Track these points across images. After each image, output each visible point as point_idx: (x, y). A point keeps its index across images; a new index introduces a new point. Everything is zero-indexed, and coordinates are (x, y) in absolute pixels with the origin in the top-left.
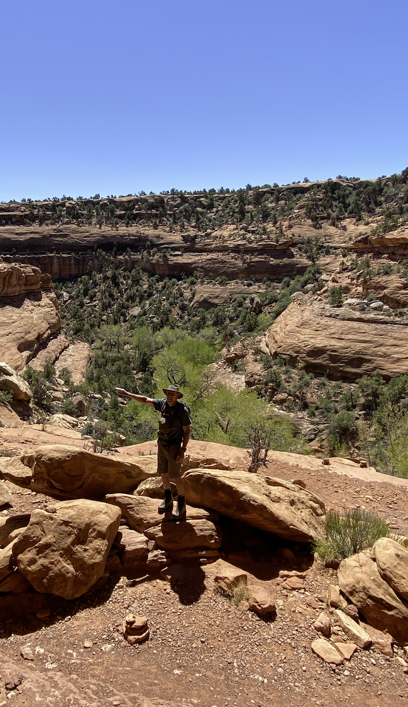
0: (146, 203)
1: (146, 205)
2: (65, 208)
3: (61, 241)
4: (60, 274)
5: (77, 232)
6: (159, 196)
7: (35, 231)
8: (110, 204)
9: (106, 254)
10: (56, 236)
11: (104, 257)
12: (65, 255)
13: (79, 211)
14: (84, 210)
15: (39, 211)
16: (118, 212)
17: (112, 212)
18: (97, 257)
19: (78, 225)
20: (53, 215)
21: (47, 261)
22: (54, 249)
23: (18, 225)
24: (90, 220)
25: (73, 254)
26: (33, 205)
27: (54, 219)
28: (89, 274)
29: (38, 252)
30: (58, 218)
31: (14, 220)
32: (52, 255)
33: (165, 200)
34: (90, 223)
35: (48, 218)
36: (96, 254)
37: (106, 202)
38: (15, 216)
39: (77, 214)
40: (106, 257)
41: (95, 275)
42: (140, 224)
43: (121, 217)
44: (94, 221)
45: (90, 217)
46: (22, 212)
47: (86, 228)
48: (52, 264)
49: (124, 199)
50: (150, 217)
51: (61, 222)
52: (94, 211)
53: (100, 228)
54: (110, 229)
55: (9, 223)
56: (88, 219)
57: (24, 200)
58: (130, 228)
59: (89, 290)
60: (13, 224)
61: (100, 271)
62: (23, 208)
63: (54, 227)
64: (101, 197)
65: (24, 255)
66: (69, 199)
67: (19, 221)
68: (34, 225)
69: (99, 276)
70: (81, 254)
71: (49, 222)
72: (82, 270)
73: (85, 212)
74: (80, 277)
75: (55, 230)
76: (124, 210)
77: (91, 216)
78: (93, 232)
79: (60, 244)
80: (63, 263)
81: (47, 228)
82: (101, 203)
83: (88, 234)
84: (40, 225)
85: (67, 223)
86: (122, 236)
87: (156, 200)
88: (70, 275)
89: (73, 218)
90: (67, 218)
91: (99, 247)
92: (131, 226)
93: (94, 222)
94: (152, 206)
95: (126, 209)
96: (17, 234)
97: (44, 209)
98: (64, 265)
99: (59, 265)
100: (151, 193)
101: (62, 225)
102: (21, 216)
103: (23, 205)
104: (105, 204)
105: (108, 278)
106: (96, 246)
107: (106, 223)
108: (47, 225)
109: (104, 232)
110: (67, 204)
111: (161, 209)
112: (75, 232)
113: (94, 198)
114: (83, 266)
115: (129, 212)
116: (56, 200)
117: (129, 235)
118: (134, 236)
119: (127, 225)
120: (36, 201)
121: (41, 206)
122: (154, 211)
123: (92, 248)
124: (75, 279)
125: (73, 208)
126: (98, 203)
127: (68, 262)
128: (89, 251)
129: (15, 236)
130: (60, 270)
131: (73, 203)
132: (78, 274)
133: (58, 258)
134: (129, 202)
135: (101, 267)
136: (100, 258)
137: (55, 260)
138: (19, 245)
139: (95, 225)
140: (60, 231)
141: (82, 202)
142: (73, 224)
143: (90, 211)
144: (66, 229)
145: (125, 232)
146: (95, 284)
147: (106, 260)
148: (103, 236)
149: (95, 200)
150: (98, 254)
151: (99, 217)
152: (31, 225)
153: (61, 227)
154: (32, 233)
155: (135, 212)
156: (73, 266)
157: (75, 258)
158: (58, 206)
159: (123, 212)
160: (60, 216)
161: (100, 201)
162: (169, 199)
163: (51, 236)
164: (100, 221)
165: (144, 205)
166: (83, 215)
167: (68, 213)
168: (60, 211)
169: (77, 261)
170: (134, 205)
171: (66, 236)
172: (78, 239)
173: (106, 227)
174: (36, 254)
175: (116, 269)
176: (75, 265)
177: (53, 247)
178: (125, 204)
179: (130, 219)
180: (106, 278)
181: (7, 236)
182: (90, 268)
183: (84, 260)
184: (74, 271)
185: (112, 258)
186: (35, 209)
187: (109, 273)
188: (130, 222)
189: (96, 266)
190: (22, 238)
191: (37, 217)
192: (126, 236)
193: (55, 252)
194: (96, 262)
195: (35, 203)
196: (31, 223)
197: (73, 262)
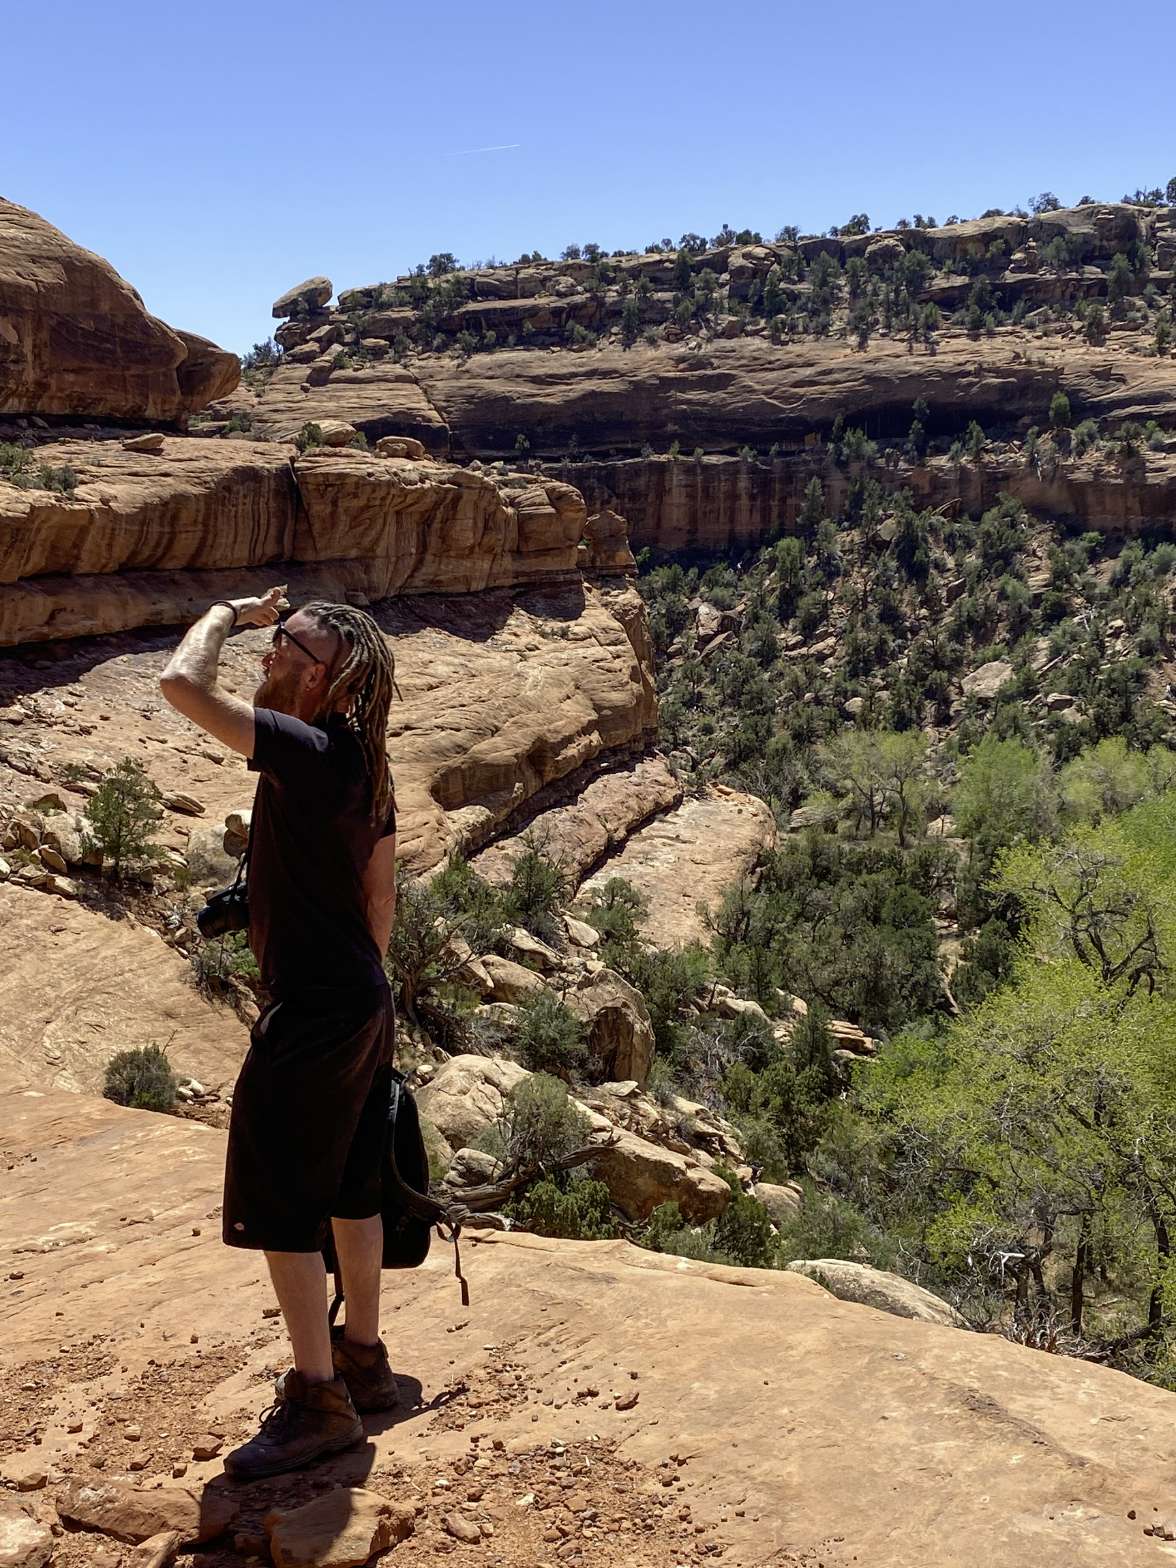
0: (1057, 240)
1: (1058, 249)
2: (725, 277)
3: (704, 404)
4: (693, 532)
5: (768, 366)
6: (1116, 210)
7: (605, 366)
8: (908, 248)
9: (881, 450)
10: (682, 384)
11: (871, 464)
12: (713, 459)
13: (782, 285)
14: (802, 279)
15: (625, 291)
16: (940, 281)
17: (916, 280)
18: (842, 464)
19: (775, 340)
20: (676, 302)
21: (641, 483)
22: (673, 436)
23: (544, 346)
24: (822, 318)
25: (747, 454)
26: (606, 267)
27: (681, 320)
28: (807, 532)
29: (611, 448)
30: (694, 315)
31: (529, 326)
32: (664, 458)
33: (1143, 224)
34: (823, 330)
35: (660, 315)
36: (839, 452)
37: (891, 242)
38: (533, 312)
39: (774, 294)
40: (881, 462)
41: (828, 536)
42: (1031, 327)
43: (949, 301)
44: (839, 318)
46: (560, 295)
47: (806, 347)
48: (662, 492)
49: (969, 230)
50: (1073, 298)
51: (709, 328)
52: (842, 281)
53: (862, 346)
54: (901, 347)
55: (511, 339)
56: (814, 313)
57: (573, 253)
58: (984, 344)
59: (801, 593)
60: (526, 342)
61: (852, 519)
62: (566, 281)
63: (680, 349)
64: (873, 225)
65: (557, 460)
66: (746, 238)
67: (548, 333)
68: (603, 343)
69: (844, 540)
70: (780, 454)
71: (660, 330)
72: (781, 515)
73: (804, 287)
74: (771, 543)
75: (681, 359)
76: (963, 273)
77: (825, 302)
78: (832, 364)
79: (697, 416)
80: (706, 490)
81: (651, 353)
82: (870, 248)
83: (809, 371)
84: (627, 344)
85: (730, 333)
86: (951, 377)
87: (1100, 225)
88: (732, 537)
89: (757, 311)
90: (731, 311)
91: (852, 422)
92: (991, 334)
93: (838, 325)
94: (1085, 253)
95: (973, 269)
96: (535, 380)
97: (644, 280)
98: (708, 496)
99: (691, 497)
100: (1085, 201)
101: (709, 340)
102: (557, 312)
103: (564, 270)
104: (888, 254)
105: (881, 546)
106: (839, 420)
107: (888, 326)
108: (652, 342)
109: (876, 360)
110: (736, 260)
111: (1120, 260)
112: (758, 365)
113: (847, 231)
114: (783, 500)
115: (985, 280)
116: (693, 245)
117: (980, 371)
118: (998, 372)
119: (976, 330)
120: (619, 254)
121: (635, 272)
122: (1092, 272)
123: (824, 429)
124: (747, 554)
125: (758, 271)
126: (858, 250)
127: (724, 487)
128: (811, 441)
129: (528, 388)
130: (693, 518)
131: (760, 252)
132: (763, 532)
133: (689, 470)
134: (987, 238)
135: (858, 501)
136: (855, 468)
137: (676, 479)
138: (540, 423)
139: (843, 334)
140: (701, 363)
141: (794, 249)
142: (755, 333)
143: (824, 283)
144: (724, 354)
145: (962, 359)
146: (830, 571)
147: (880, 475)
148: (871, 379)
149: (846, 239)
150: (846, 451)
151: (861, 303)
152: (592, 345)
153: (707, 349)
154: (590, 374)
155: (1010, 277)
156: (744, 501)
157: (753, 470)
158: (697, 268)
159: (959, 281)
160: (705, 306)
161: (868, 241)
162: (1160, 218)
163: (666, 383)
164: (862, 318)
165: (1049, 251)
166: (794, 297)
167: (738, 294)
168: (708, 287)
169: (762, 482)
170: (1008, 252)
171: (722, 381)
172: (767, 393)
173: (886, 342)
174: (605, 456)
175: (917, 509)
176: (753, 497)
177: (671, 427)
178: (970, 247)
179: (985, 307)
180: (874, 546)
181: (498, 387)
182: (812, 509)
183: (789, 478)
184: (747, 522)
185: (902, 465)
186: (612, 282)
187: (888, 529)
188: (989, 318)
189: (837, 498)
190: (555, 396)
191: (615, 313)
192: (968, 374)
193: (676, 446)
194: (837, 482)
195: (612, 261)
196: (592, 336)
197: (743, 483)
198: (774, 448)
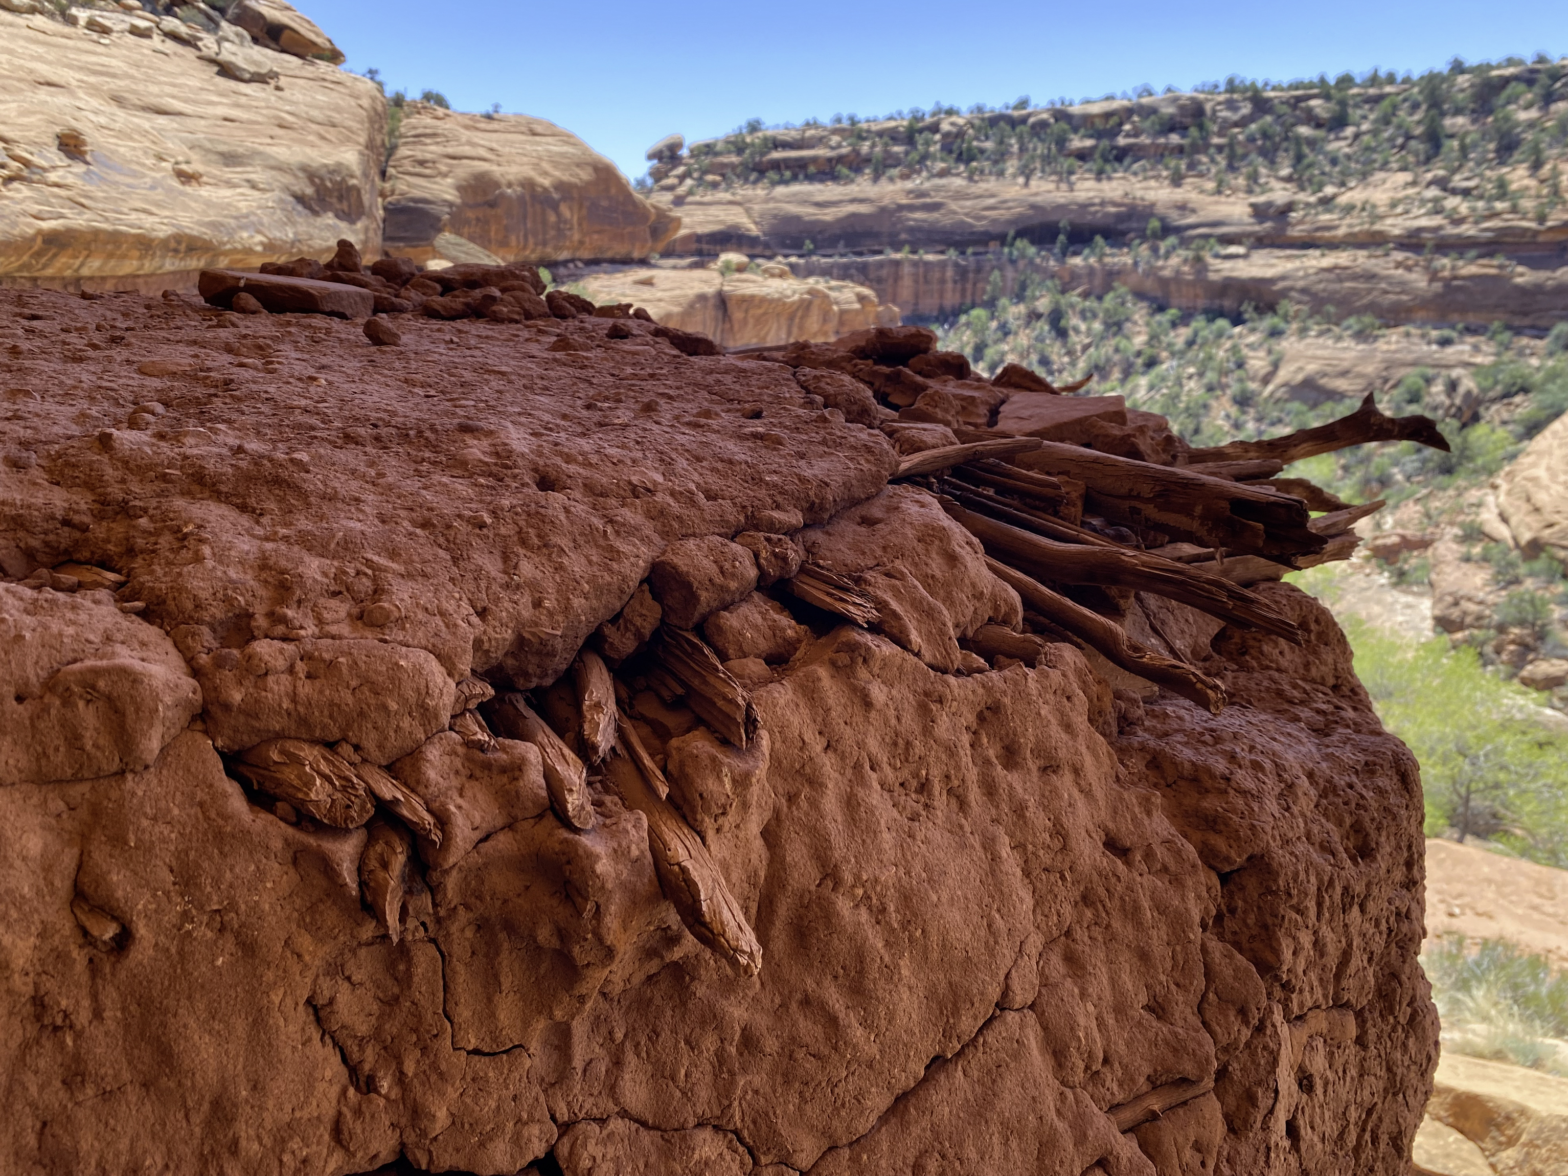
0: (1153, 117)
1: (1153, 123)
2: (938, 137)
3: (924, 221)
4: (916, 304)
5: (966, 197)
6: (1192, 99)
7: (861, 196)
8: (1057, 120)
9: (1038, 254)
10: (911, 208)
11: (1031, 262)
12: (930, 257)
13: (975, 143)
14: (987, 138)
15: (873, 146)
16: (1078, 143)
17: (1061, 142)
18: (1013, 262)
19: (970, 179)
20: (907, 153)
21: (884, 272)
22: (906, 242)
23: (822, 181)
24: (1001, 166)
25: (952, 254)
26: (861, 130)
27: (910, 166)
28: (991, 305)
29: (864, 249)
30: (919, 162)
31: (812, 169)
32: (898, 256)
33: (1208, 107)
34: (1001, 174)
35: (895, 162)
36: (1011, 253)
37: (1045, 116)
38: (814, 160)
39: (969, 149)
40: (1038, 261)
41: (1004, 309)
42: (1135, 174)
43: (1082, 156)
44: (1011, 166)
45: (1001, 156)
46: (833, 148)
47: (990, 184)
48: (897, 278)
49: (1095, 109)
50: (1162, 156)
51: (928, 171)
52: (1013, 141)
53: (1026, 184)
54: (1052, 186)
55: (801, 177)
56: (996, 162)
57: (839, 120)
58: (1105, 185)
59: (986, 346)
60: (810, 178)
61: (1020, 296)
62: (835, 139)
63: (909, 185)
64: (1033, 102)
65: (830, 256)
66: (950, 112)
67: (824, 173)
68: (859, 179)
69: (1014, 312)
70: (975, 254)
71: (895, 172)
72: (973, 294)
73: (989, 145)
74: (966, 312)
75: (910, 192)
76: (1091, 136)
77: (1003, 155)
78: (1007, 196)
79: (919, 229)
80: (925, 277)
81: (891, 187)
82: (1032, 120)
83: (992, 201)
84: (876, 179)
85: (943, 174)
86: (1084, 206)
87: (1182, 108)
88: (941, 309)
89: (959, 159)
90: (943, 160)
91: (1021, 234)
92: (1110, 179)
93: (1010, 171)
94: (1171, 126)
95: (1098, 135)
96: (818, 205)
97: (886, 139)
98: (927, 281)
99: (916, 282)
100: (1169, 90)
101: (928, 179)
102: (830, 160)
103: (835, 132)
104: (1043, 124)
105: (1039, 316)
106: (1012, 233)
107: (1043, 171)
108: (891, 179)
109: (1036, 194)
110: (945, 127)
111: (1194, 132)
112: (960, 196)
113: (1016, 108)
114: (975, 284)
115: (1105, 143)
116: (917, 117)
117: (1103, 204)
118: (1115, 204)
119: (1100, 175)
120: (868, 121)
121: (880, 134)
122: (1175, 139)
123: (1002, 239)
124: (951, 319)
125: (960, 134)
126: (1023, 120)
127: (937, 275)
128: (993, 246)
129: (811, 210)
130: (917, 296)
131: (961, 121)
132: (962, 304)
133: (915, 264)
134: (1108, 115)
135: (1023, 287)
136: (1021, 264)
137: (907, 270)
138: (820, 232)
139: (1014, 176)
140: (922, 194)
141: (983, 119)
142: (958, 175)
143: (1001, 142)
144: (937, 189)
145: (1091, 194)
146: (1005, 331)
147: (1037, 269)
148: (1033, 207)
149: (1016, 114)
150: (1015, 253)
151: (1026, 156)
152: (852, 181)
153: (927, 185)
154: (853, 201)
155: (1122, 141)
156: (950, 285)
157: (956, 265)
158: (921, 131)
159: (1089, 143)
160: (925, 157)
161: (1029, 115)
162: (1219, 103)
163: (901, 208)
164: (1026, 166)
165: (1147, 124)
166: (982, 151)
167: (947, 148)
168: (927, 143)
169: (962, 273)
170: (1121, 124)
171: (936, 207)
172: (967, 215)
173: (1042, 183)
174: (860, 254)
175: (1063, 292)
176: (955, 282)
177: (903, 236)
178: (1097, 121)
179: (1106, 161)
180: (1034, 316)
181: (793, 209)
182: (993, 291)
183: (978, 270)
184: (951, 299)
185: (1052, 263)
186: (865, 139)
187: (1043, 304)
188: (1108, 168)
189: (1009, 283)
190: (829, 215)
191: (867, 160)
192: (1093, 205)
193: (907, 248)
194: (1010, 273)
195: (864, 126)
196: (852, 175)
197: (950, 273)
198: (970, 250)
